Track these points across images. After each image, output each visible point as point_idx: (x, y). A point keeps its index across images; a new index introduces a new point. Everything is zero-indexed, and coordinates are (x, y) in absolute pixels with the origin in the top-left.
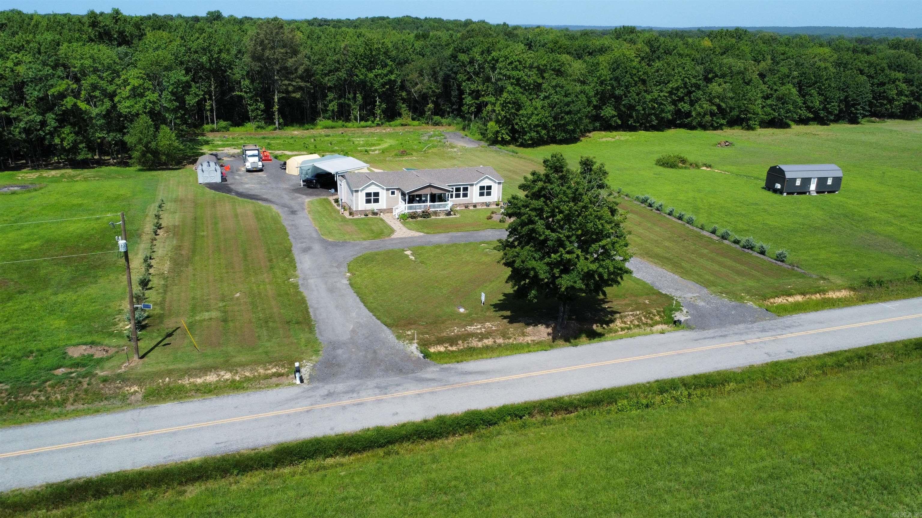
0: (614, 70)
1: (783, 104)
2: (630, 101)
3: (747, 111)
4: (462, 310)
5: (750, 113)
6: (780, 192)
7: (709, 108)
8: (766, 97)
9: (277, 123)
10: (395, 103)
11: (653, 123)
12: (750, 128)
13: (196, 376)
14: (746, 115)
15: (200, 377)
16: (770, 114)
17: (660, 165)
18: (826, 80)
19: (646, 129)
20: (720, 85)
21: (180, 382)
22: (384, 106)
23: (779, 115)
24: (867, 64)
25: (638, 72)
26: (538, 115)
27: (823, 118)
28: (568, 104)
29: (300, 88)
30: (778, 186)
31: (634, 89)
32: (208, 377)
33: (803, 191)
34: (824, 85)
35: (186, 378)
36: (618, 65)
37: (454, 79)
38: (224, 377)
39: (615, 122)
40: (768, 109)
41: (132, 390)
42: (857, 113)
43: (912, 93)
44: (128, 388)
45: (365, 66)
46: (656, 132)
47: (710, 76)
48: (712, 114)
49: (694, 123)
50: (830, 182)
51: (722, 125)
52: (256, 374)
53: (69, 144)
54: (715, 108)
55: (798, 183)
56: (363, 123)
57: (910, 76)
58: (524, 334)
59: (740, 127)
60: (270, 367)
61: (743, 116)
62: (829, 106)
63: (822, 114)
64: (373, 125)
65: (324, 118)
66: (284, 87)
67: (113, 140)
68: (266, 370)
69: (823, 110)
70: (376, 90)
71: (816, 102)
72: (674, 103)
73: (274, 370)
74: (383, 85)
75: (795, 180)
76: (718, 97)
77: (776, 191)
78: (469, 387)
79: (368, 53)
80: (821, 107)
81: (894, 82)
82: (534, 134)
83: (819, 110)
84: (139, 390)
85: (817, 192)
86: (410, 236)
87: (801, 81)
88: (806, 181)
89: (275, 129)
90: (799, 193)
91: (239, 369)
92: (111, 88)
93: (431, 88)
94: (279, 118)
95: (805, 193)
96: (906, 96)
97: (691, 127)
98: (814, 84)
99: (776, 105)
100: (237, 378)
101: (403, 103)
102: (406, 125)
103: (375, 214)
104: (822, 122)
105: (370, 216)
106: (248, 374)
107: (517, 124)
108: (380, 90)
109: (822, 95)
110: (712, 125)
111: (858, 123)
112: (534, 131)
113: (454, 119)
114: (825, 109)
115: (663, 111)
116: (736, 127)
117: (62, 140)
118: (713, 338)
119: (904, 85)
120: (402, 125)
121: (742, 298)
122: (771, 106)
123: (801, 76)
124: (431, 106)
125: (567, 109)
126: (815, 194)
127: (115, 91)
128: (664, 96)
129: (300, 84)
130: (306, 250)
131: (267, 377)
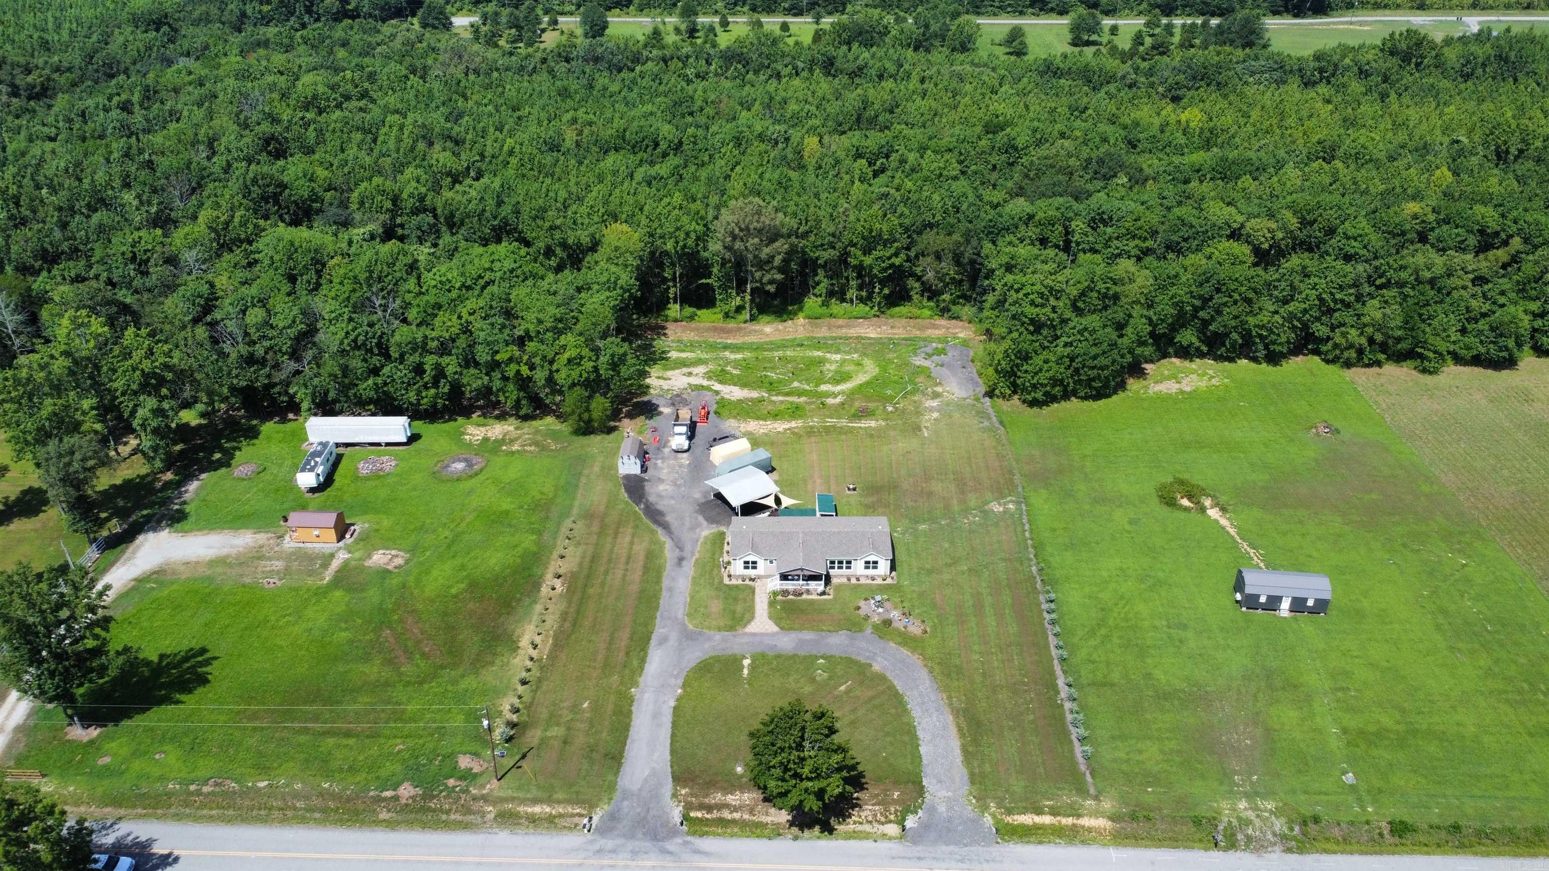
4: (739, 769)
5: (1429, 350)
6: (1240, 604)
7: (1354, 340)
9: (748, 315)
11: (1259, 354)
13: (528, 806)
14: (1424, 350)
15: (531, 807)
21: (518, 808)
30: (1239, 597)
32: (535, 808)
33: (1271, 608)
35: (522, 806)
37: (980, 264)
38: (546, 810)
39: (1198, 349)
41: (488, 810)
44: (486, 808)
46: (1263, 366)
49: (1330, 357)
50: (1310, 603)
52: (566, 811)
55: (1263, 600)
56: (858, 310)
58: (767, 814)
60: (577, 807)
64: (869, 315)
68: (574, 809)
73: (576, 811)
75: (1257, 596)
76: (1374, 325)
77: (1236, 601)
84: (492, 810)
85: (1293, 611)
86: (763, 630)
88: (1275, 599)
89: (746, 321)
90: (1265, 610)
91: (556, 806)
94: (751, 309)
100: (553, 813)
102: (913, 318)
103: (752, 580)
105: (747, 582)
106: (560, 810)
107: (1020, 378)
120: (907, 317)
121: (987, 808)
124: (946, 297)
126: (1286, 614)
130: (664, 640)
131: (573, 815)
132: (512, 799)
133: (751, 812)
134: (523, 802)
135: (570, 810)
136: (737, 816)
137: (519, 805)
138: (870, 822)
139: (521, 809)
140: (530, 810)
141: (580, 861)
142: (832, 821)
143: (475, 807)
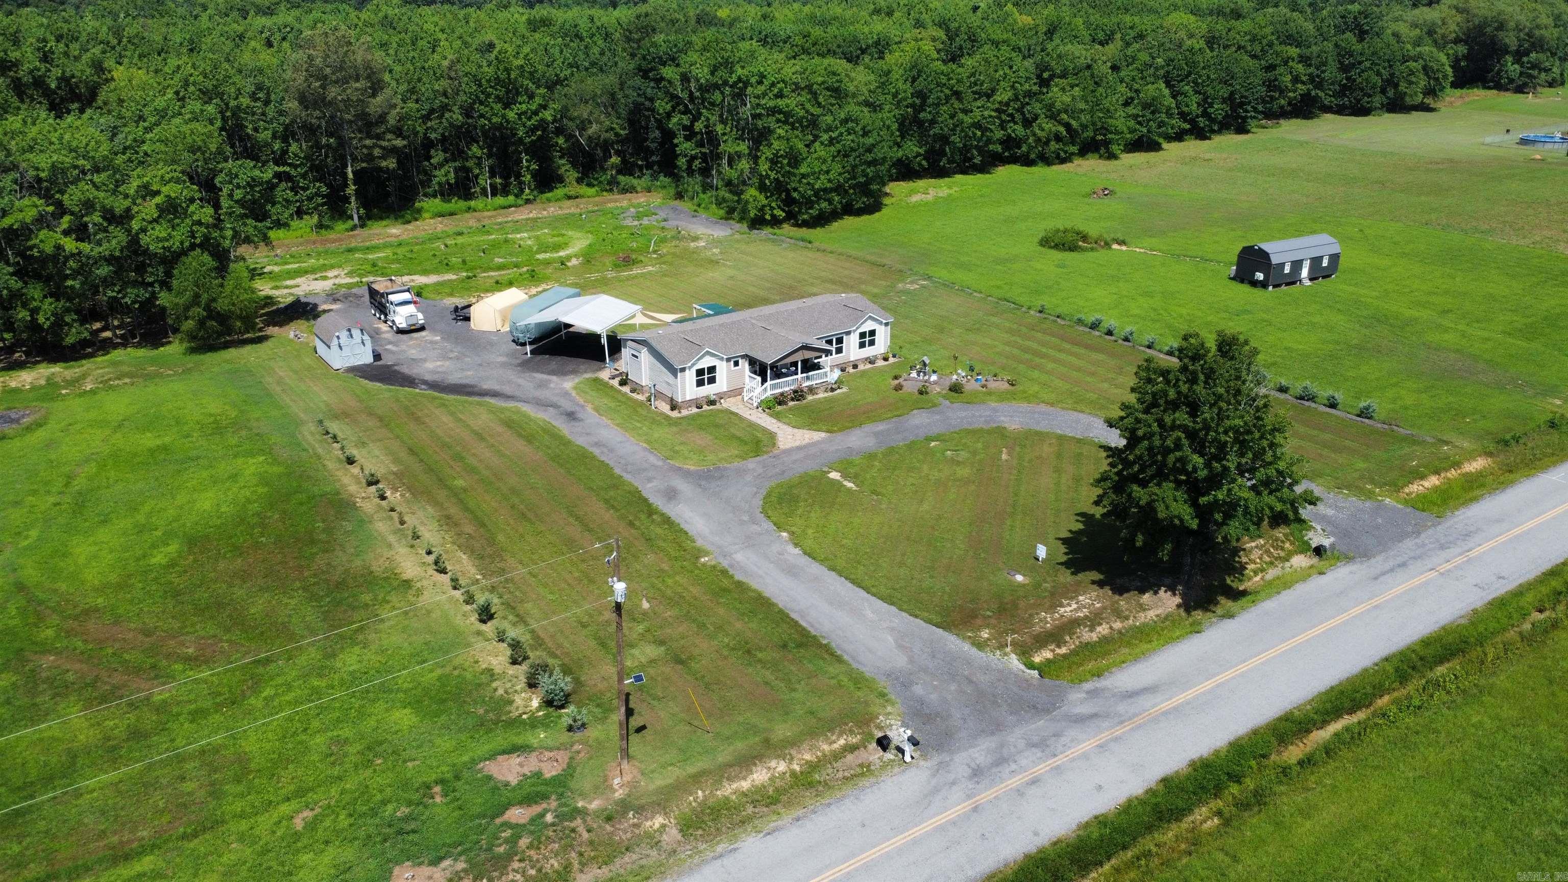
0: (914, 80)
1: (1153, 113)
2: (941, 129)
3: (1105, 130)
4: (1019, 578)
5: (1111, 133)
6: (1264, 285)
7: (1054, 129)
8: (1126, 104)
9: (356, 217)
10: (550, 159)
11: (975, 161)
12: (1112, 156)
13: (737, 778)
14: (1105, 135)
15: (745, 778)
16: (1135, 130)
17: (1051, 247)
18: (1204, 68)
19: (964, 172)
20: (1063, 89)
21: (718, 793)
22: (535, 167)
23: (1149, 131)
24: (1248, 38)
25: (949, 80)
26: (828, 172)
27: (1203, 129)
28: (869, 150)
29: (393, 151)
30: (1260, 276)
31: (945, 108)
32: (755, 776)
33: (1293, 280)
34: (1200, 76)
35: (725, 783)
36: (920, 72)
37: (648, 109)
38: (778, 769)
39: (920, 164)
40: (1132, 123)
41: (657, 826)
42: (1246, 117)
43: (1312, 78)
44: (649, 823)
45: (499, 99)
46: (979, 175)
47: (1046, 75)
48: (1058, 138)
49: (1033, 156)
50: (1325, 263)
51: (1073, 154)
52: (819, 754)
53: (48, 319)
54: (1062, 129)
55: (1287, 270)
56: (500, 200)
57: (1307, 52)
58: (1142, 608)
59: (1097, 156)
60: (834, 738)
61: (1100, 138)
62: (1212, 110)
63: (1202, 122)
64: (520, 202)
65: (425, 195)
66: (365, 151)
67: (134, 302)
68: (831, 744)
69: (1202, 116)
70: (521, 139)
71: (1193, 105)
72: (1002, 126)
73: (842, 742)
74: (533, 130)
75: (1282, 265)
76: (1066, 111)
77: (1254, 283)
78: (1155, 720)
79: (503, 76)
80: (1199, 112)
81: (1286, 63)
82: (824, 205)
83: (1197, 116)
84: (666, 822)
85: (1311, 279)
86: (807, 441)
87: (1168, 72)
88: (1297, 265)
89: (354, 228)
90: (1288, 284)
91: (793, 752)
92: (120, 205)
93: (612, 129)
94: (358, 208)
95: (1294, 283)
96: (1303, 83)
97: (1027, 162)
98: (1187, 76)
99: (1143, 116)
100: (797, 768)
101: (561, 157)
102: (577, 197)
103: (712, 403)
104: (1201, 134)
105: (705, 407)
106: (808, 757)
107: (795, 190)
108: (528, 140)
109: (1200, 93)
110: (1058, 156)
111: (1247, 132)
112: (825, 200)
113: (655, 177)
114: (1205, 114)
115: (989, 141)
116: (1090, 155)
117: (34, 312)
118: (1392, 570)
119: (1300, 66)
120: (569, 198)
121: (1370, 491)
122: (1135, 117)
123: (1168, 65)
124: (615, 160)
125: (869, 157)
126: (1307, 283)
127: (128, 209)
128: (990, 116)
129: (394, 142)
130: (671, 494)
131: (837, 756)
132: (697, 779)
133: (1119, 615)
134: (724, 772)
135: (826, 747)
136: (1103, 630)
137: (718, 784)
138: (1271, 563)
139: (728, 790)
140: (745, 785)
141: (967, 805)
142: (1228, 581)
143: (623, 831)
